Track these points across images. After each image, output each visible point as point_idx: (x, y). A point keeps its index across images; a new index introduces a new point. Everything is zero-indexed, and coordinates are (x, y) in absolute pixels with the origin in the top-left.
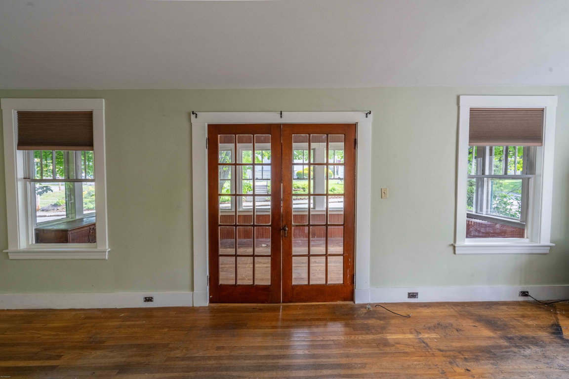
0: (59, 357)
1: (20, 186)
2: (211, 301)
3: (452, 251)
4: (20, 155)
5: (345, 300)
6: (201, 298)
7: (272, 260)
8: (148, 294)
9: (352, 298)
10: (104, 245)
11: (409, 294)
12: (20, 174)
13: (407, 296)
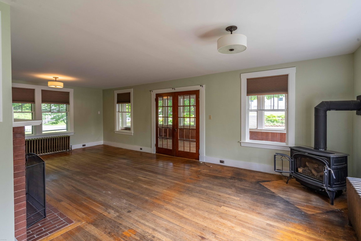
0: (116, 155)
1: (117, 113)
2: (156, 152)
3: (240, 144)
4: (117, 105)
5: (196, 159)
6: (153, 151)
7: (173, 140)
8: (141, 147)
9: (199, 159)
10: (132, 131)
11: (220, 161)
12: (117, 110)
13: (220, 162)
